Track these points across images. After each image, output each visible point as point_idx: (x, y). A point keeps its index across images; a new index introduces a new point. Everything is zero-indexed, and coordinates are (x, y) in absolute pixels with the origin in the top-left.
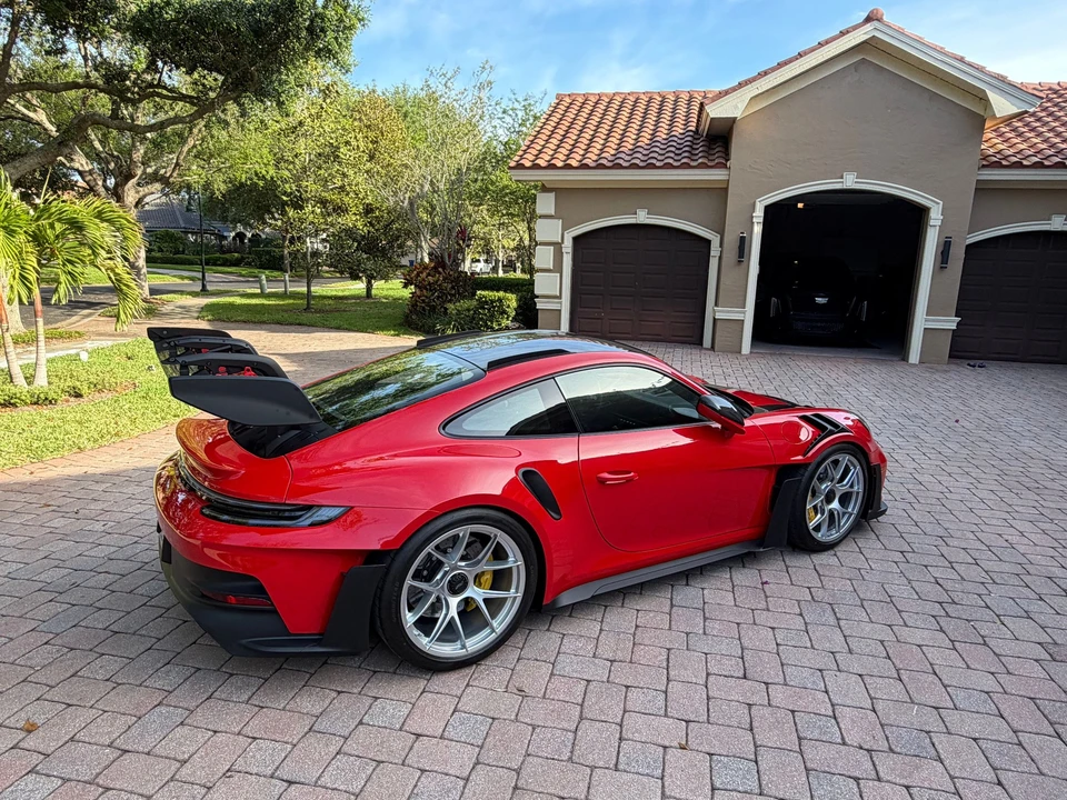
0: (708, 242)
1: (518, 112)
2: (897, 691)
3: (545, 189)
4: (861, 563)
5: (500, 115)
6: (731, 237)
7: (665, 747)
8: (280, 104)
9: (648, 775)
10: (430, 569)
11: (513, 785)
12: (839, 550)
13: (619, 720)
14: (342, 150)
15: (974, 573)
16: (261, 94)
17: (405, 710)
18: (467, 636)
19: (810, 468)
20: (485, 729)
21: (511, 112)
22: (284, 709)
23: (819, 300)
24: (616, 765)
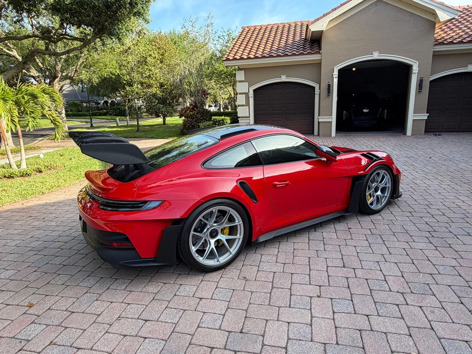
0: (314, 88)
1: (225, 37)
2: (412, 268)
3: (239, 69)
4: (392, 217)
5: (217, 39)
6: (324, 85)
7: (311, 297)
8: (120, 39)
9: (304, 309)
10: (201, 227)
11: (245, 316)
12: (382, 213)
13: (289, 287)
14: (148, 59)
15: (443, 218)
16: (111, 34)
17: (195, 289)
18: (220, 256)
19: (367, 176)
20: (230, 294)
21: (222, 37)
22: (141, 291)
23: (365, 110)
24: (290, 305)
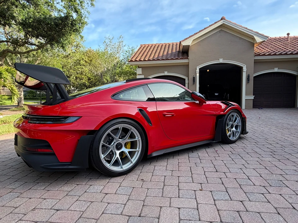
0: (184, 79)
1: (130, 52)
2: (266, 171)
3: (139, 67)
5: (125, 53)
6: (191, 77)
7: (195, 191)
8: (63, 47)
9: (190, 198)
11: (142, 204)
12: (237, 143)
13: (177, 185)
14: (81, 61)
17: (102, 187)
18: (123, 164)
20: (131, 190)
21: (128, 52)
22: (57, 190)
23: (216, 94)
24: (179, 196)
